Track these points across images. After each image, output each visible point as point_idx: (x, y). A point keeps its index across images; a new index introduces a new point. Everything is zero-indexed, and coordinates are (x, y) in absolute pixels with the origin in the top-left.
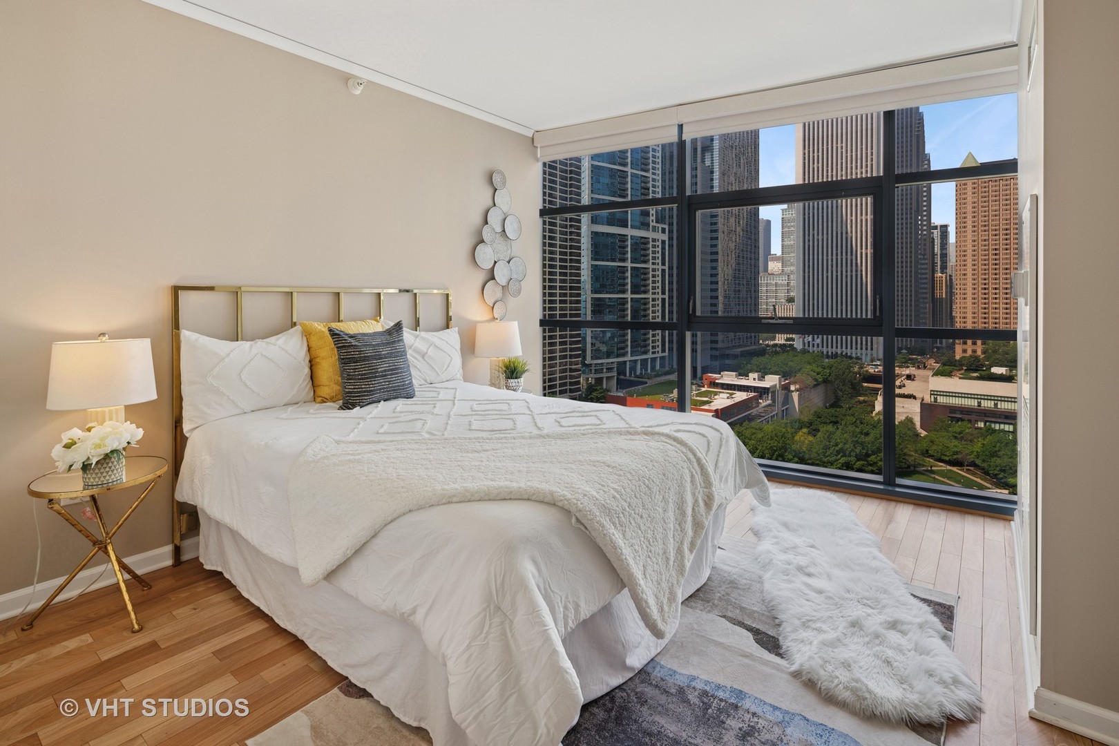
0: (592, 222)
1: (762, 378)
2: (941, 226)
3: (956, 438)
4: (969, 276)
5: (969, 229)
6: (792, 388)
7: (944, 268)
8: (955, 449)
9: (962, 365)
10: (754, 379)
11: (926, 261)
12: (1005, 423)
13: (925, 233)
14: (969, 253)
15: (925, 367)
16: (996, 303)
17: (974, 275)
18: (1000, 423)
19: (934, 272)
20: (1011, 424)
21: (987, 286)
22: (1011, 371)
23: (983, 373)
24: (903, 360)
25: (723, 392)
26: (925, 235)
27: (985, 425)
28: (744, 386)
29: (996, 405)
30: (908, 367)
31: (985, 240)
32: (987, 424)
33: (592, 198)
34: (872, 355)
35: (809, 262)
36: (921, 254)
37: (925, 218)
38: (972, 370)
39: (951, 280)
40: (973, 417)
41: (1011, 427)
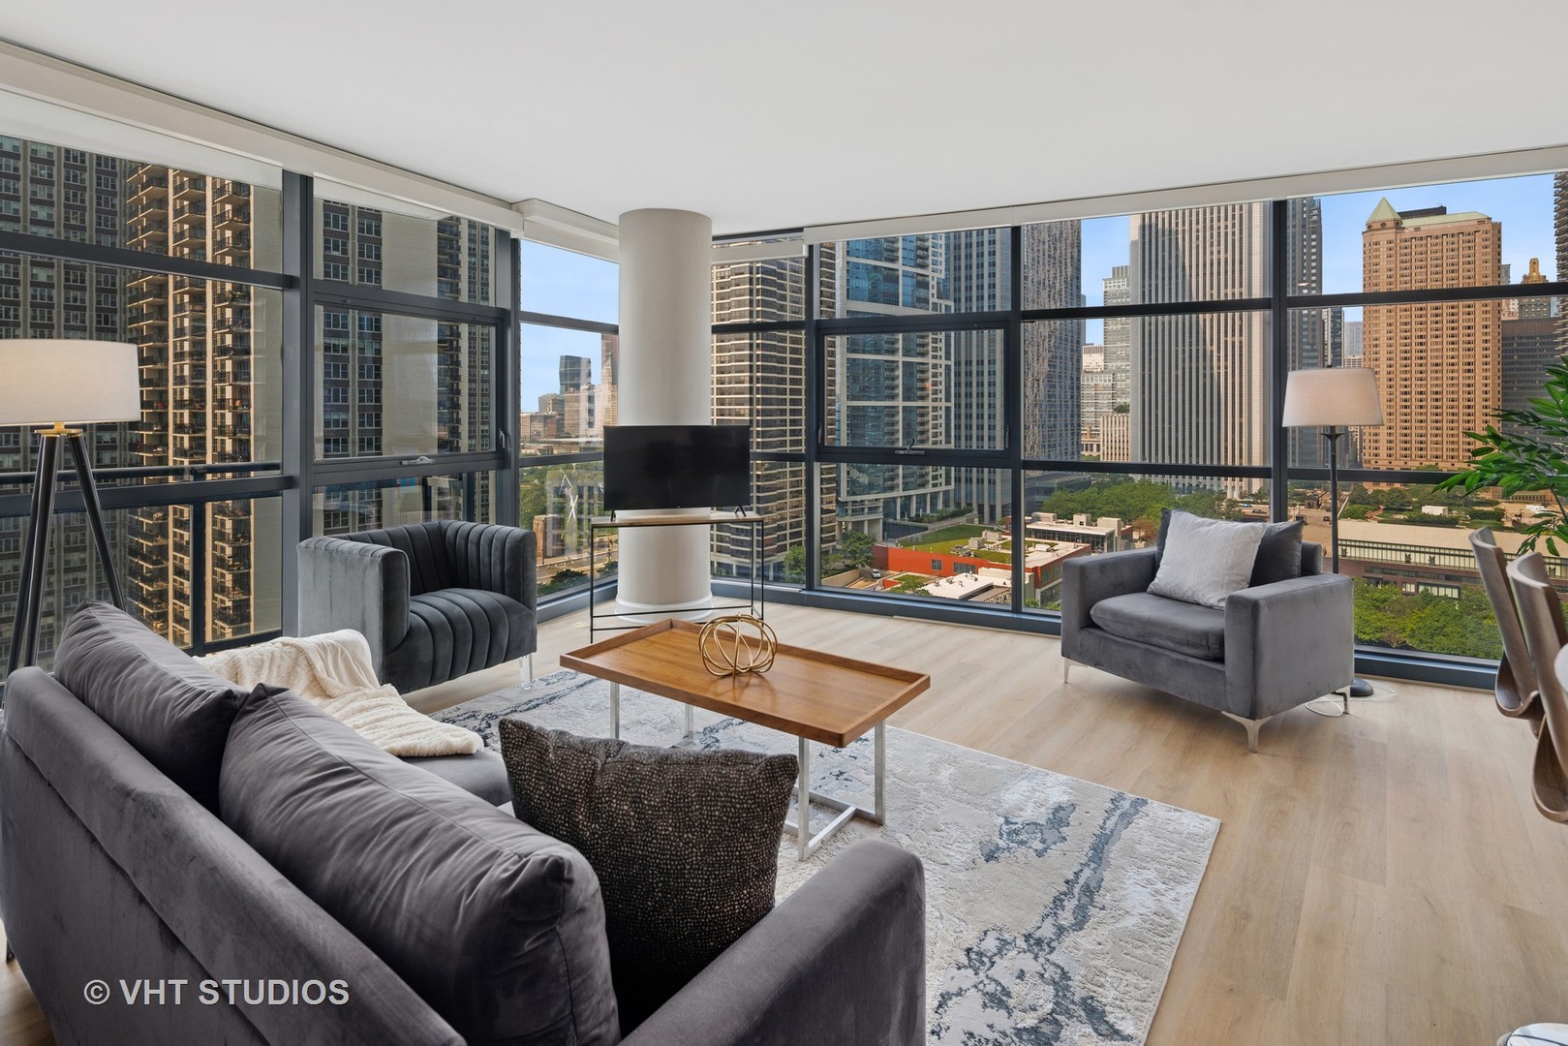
0: (848, 298)
1: (1092, 522)
3: (1377, 608)
6: (1136, 536)
8: (1379, 624)
9: (1379, 503)
10: (1081, 524)
11: (1316, 354)
12: (1445, 586)
14: (1383, 341)
15: (1319, 506)
16: (1421, 414)
18: (1438, 586)
20: (1456, 587)
21: (1408, 390)
22: (1450, 510)
23: (1411, 514)
25: (1039, 543)
26: (1314, 316)
27: (1417, 589)
28: (1068, 534)
29: (1432, 560)
30: (1294, 505)
31: (1406, 324)
32: (1421, 588)
33: (848, 263)
34: (1241, 487)
35: (1150, 354)
36: (1308, 344)
38: (1394, 509)
40: (1399, 578)
41: (1455, 591)
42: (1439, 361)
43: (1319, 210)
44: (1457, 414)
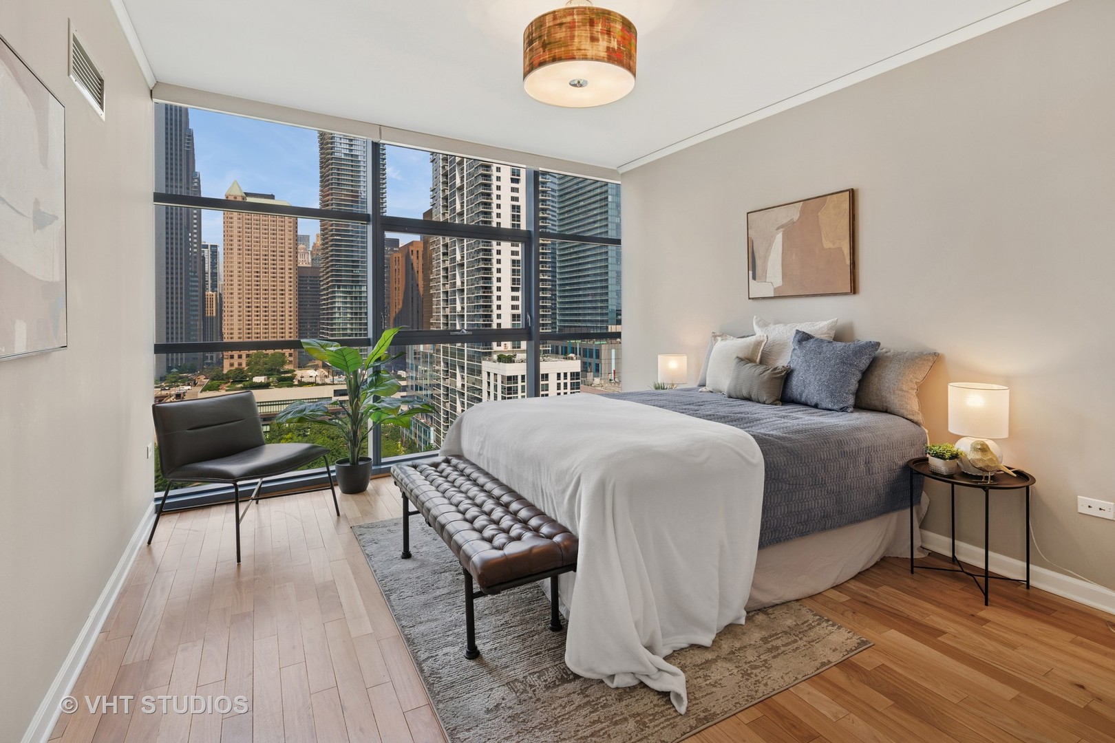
2: (211, 246)
4: (236, 295)
5: (235, 251)
7: (214, 286)
9: (228, 378)
11: (197, 279)
13: (195, 250)
14: (236, 273)
15: (195, 384)
16: (257, 320)
17: (239, 294)
19: (204, 289)
20: (268, 425)
21: (250, 305)
22: (268, 378)
23: (246, 383)
24: (173, 380)
26: (195, 253)
30: (178, 386)
31: (249, 263)
36: (191, 272)
37: (195, 236)
38: (237, 381)
39: (221, 298)
41: (268, 427)
42: (267, 288)
43: (199, 179)
44: (276, 320)
